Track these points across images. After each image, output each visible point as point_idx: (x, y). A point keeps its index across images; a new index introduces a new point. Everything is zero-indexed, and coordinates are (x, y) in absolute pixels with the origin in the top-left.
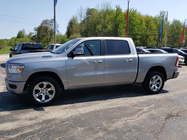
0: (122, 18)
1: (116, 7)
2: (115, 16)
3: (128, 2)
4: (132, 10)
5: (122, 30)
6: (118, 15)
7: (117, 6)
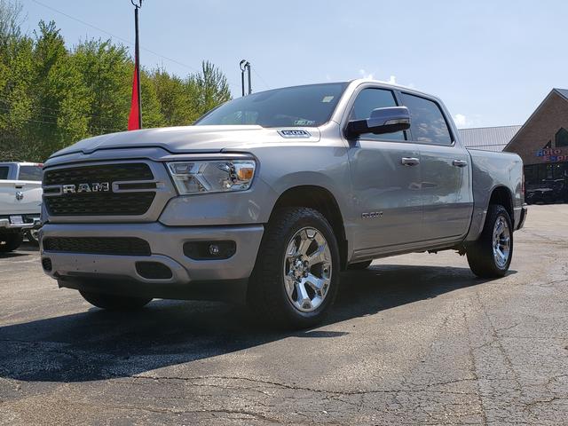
0: (69, 75)
1: (43, 31)
2: (40, 64)
3: (136, 10)
4: (106, 48)
5: (76, 125)
6: (52, 61)
7: (47, 24)
